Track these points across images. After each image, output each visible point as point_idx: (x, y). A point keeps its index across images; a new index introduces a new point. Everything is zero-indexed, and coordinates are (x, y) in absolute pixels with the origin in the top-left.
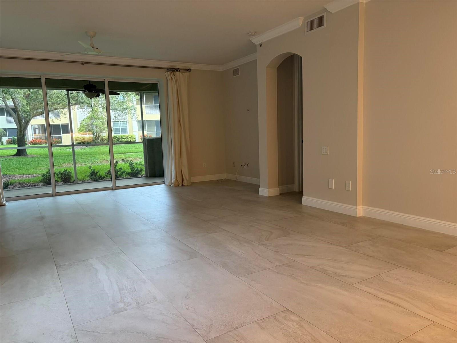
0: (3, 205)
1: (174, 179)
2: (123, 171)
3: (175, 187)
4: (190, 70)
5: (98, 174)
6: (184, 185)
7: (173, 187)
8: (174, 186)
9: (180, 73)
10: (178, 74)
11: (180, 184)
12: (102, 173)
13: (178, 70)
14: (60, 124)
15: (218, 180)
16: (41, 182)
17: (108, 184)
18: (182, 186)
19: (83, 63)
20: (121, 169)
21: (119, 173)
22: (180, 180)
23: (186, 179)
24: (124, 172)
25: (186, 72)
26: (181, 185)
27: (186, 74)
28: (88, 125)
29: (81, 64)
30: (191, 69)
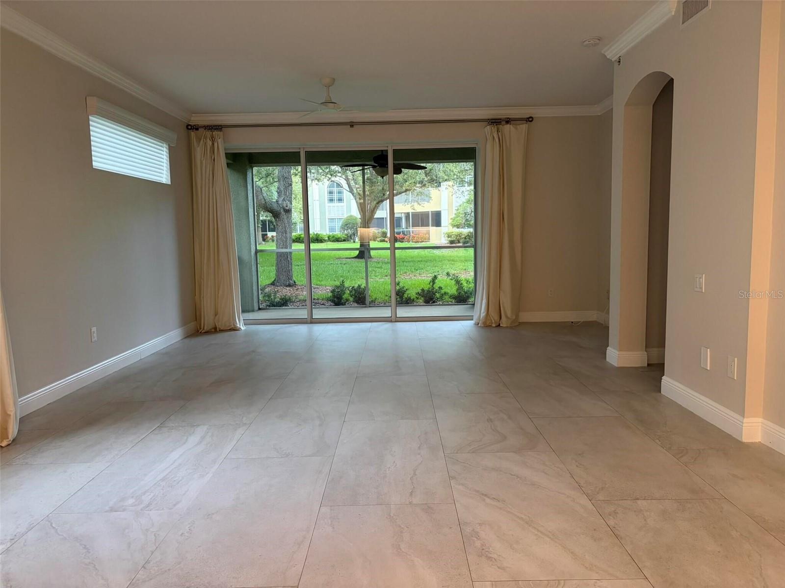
0: (237, 329)
1: (484, 312)
2: (443, 292)
3: (484, 327)
4: (530, 119)
5: (406, 296)
6: (501, 325)
7: (480, 326)
8: (483, 325)
9: (511, 126)
10: (507, 128)
11: (493, 323)
12: (412, 293)
13: (508, 121)
14: (429, 212)
15: (572, 322)
16: (328, 300)
17: (386, 312)
18: (496, 326)
19: (352, 125)
20: (440, 288)
21: (438, 295)
22: (494, 316)
23: (507, 317)
24: (445, 293)
25: (523, 124)
26: (494, 325)
27: (524, 127)
28: (465, 214)
29: (349, 126)
30: (532, 116)
